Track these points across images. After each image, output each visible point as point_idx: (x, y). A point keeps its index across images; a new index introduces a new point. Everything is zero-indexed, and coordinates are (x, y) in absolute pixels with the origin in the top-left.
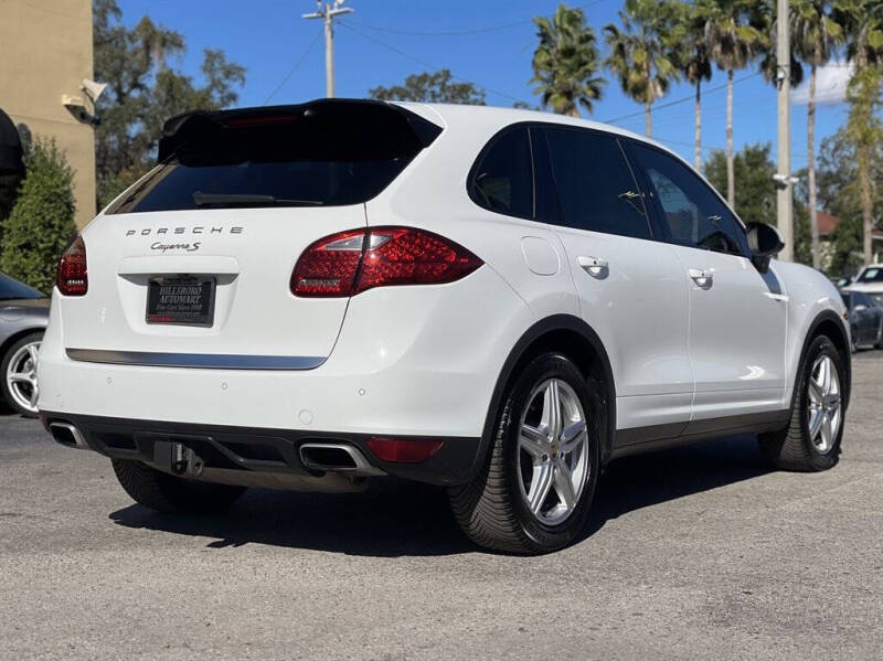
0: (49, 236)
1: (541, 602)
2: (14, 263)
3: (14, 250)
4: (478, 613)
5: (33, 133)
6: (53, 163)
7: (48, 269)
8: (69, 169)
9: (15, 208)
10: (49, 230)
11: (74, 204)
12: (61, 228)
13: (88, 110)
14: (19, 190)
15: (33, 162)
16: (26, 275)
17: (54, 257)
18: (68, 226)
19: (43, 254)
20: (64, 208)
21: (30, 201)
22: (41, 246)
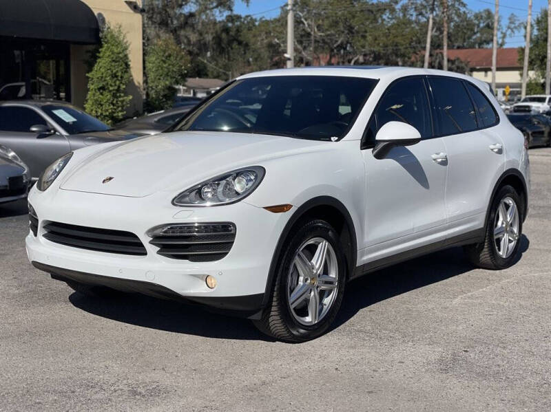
0: (115, 82)
2: (95, 98)
3: (95, 90)
5: (107, 20)
6: (118, 37)
7: (115, 102)
8: (127, 42)
9: (96, 65)
10: (115, 79)
11: (130, 63)
12: (122, 77)
13: (138, 4)
14: (98, 54)
15: (106, 38)
16: (102, 105)
17: (118, 95)
18: (126, 76)
19: (112, 93)
20: (124, 66)
21: (103, 61)
22: (111, 88)
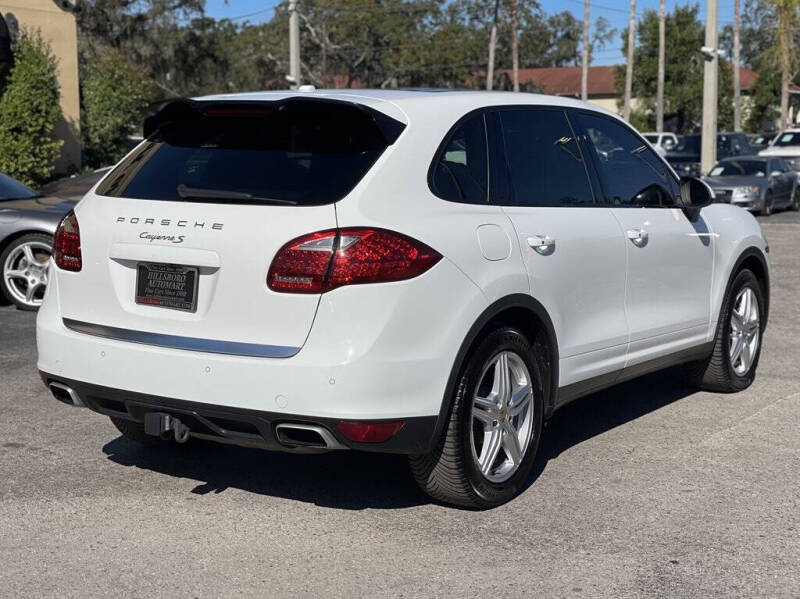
0: (36, 120)
1: (491, 571)
2: (6, 145)
3: (6, 133)
4: (435, 587)
5: (20, 24)
6: (39, 51)
7: (37, 151)
8: (54, 57)
9: (5, 95)
10: (37, 115)
11: (59, 90)
12: (47, 113)
14: (8, 78)
15: (19, 52)
16: (16, 156)
17: (42, 139)
18: (54, 110)
19: (32, 138)
20: (50, 94)
21: (18, 88)
22: (30, 130)
